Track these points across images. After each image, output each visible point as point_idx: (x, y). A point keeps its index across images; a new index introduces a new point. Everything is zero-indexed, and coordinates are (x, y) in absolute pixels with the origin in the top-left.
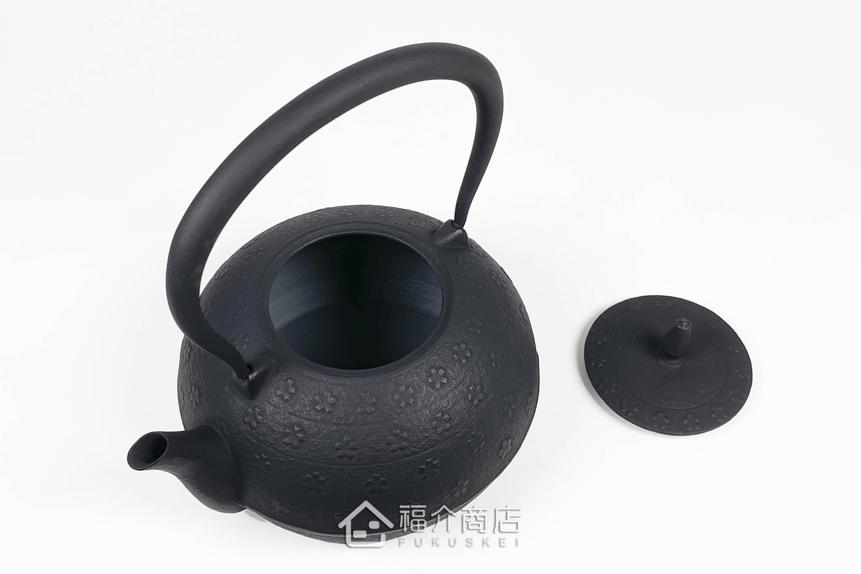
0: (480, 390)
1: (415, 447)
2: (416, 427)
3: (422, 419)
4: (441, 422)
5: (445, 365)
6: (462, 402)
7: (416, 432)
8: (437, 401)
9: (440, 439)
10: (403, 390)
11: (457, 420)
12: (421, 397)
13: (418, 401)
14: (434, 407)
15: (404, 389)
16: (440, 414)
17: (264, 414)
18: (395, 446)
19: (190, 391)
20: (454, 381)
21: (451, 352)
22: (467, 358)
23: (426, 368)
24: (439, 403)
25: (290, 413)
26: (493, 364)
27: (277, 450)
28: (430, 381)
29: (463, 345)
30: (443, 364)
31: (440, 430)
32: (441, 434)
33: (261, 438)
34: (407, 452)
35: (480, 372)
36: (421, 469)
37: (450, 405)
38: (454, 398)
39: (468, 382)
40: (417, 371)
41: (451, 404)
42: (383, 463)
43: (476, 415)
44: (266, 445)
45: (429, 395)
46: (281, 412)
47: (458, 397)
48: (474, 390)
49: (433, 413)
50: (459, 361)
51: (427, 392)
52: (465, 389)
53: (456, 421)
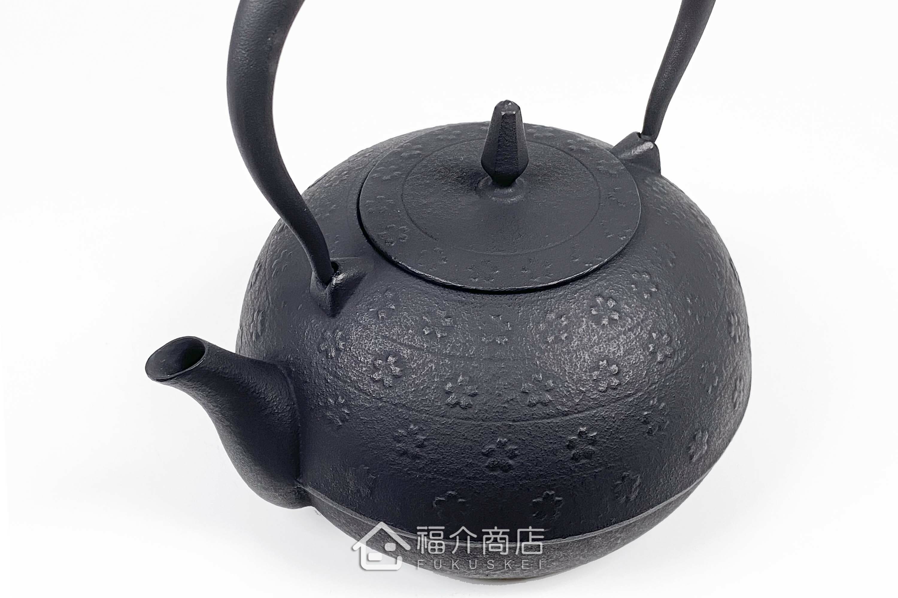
0: (666, 341)
1: (563, 404)
2: (567, 374)
3: (577, 364)
4: (606, 373)
5: (618, 295)
6: (640, 352)
7: (567, 381)
8: (602, 341)
9: (602, 399)
10: (552, 318)
11: (629, 375)
12: (578, 333)
13: (574, 337)
14: (596, 349)
15: (554, 317)
16: (605, 362)
17: (347, 337)
18: (534, 399)
19: (251, 320)
20: (630, 320)
21: (628, 280)
22: (651, 293)
23: (589, 294)
24: (604, 346)
25: (384, 337)
26: (689, 311)
27: (360, 390)
28: (594, 312)
29: (646, 275)
30: (614, 293)
31: (603, 386)
32: (604, 392)
33: (340, 373)
34: (551, 410)
35: (668, 316)
36: (571, 441)
37: (620, 351)
38: (627, 343)
39: (651, 326)
40: (575, 295)
41: (622, 350)
42: (514, 421)
43: (659, 377)
44: (345, 382)
45: (590, 331)
46: (372, 335)
47: (634, 343)
48: (658, 339)
49: (595, 358)
50: (639, 294)
51: (588, 326)
52: (645, 334)
53: (628, 378)
